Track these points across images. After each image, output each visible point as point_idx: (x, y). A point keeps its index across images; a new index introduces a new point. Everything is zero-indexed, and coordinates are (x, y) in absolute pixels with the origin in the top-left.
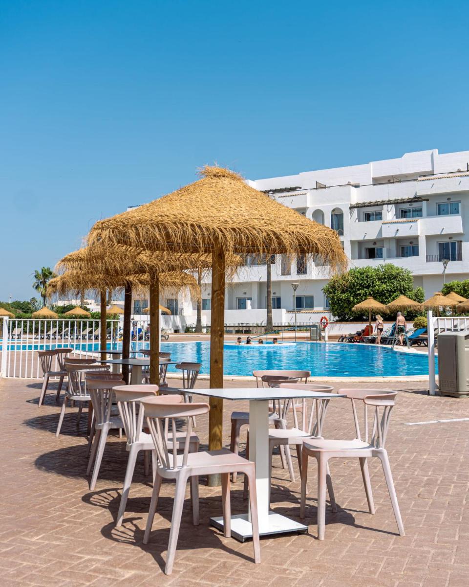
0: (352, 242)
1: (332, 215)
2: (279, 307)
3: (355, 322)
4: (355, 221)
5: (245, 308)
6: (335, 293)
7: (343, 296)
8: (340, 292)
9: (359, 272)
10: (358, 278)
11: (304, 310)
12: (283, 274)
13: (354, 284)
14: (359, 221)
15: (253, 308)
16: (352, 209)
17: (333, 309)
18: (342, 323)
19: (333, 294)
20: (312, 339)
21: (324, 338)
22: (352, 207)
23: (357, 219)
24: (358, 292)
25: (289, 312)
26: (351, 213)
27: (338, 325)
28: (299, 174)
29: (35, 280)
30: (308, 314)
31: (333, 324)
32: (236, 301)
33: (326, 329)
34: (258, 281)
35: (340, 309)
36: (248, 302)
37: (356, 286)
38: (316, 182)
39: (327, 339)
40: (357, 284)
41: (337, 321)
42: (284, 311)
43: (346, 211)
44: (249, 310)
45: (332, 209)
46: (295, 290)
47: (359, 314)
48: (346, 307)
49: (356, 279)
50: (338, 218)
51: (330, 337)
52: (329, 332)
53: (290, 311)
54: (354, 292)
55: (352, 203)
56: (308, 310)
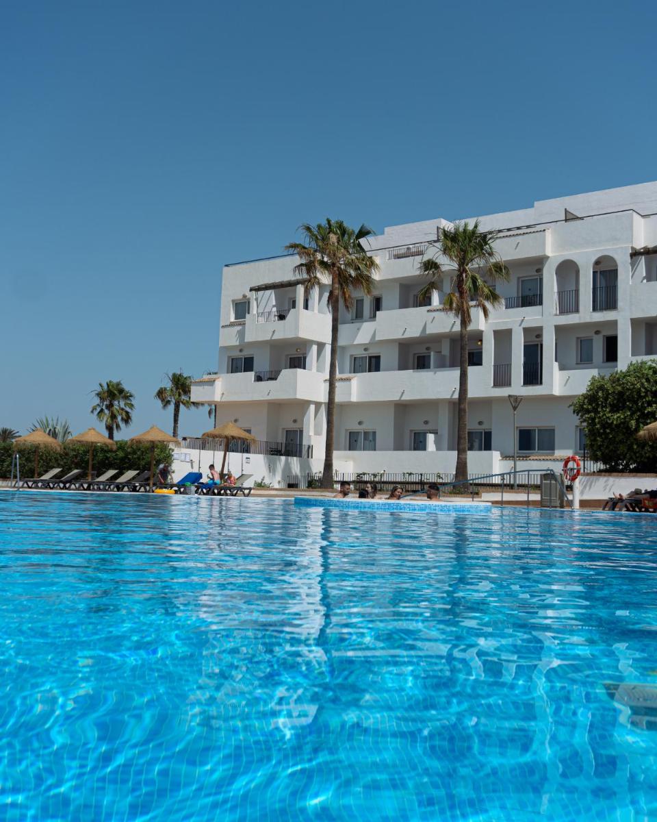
0: (635, 323)
1: (594, 273)
2: (488, 447)
3: (639, 474)
4: (642, 281)
5: (424, 448)
6: (596, 412)
7: (616, 418)
8: (608, 410)
9: (650, 368)
10: (648, 380)
11: (535, 454)
12: (496, 384)
13: (639, 391)
14: (649, 280)
15: (439, 448)
16: (634, 258)
17: (592, 446)
18: (610, 475)
19: (593, 414)
20: (544, 503)
21: (570, 503)
22: (635, 254)
23: (644, 278)
24: (650, 409)
25: (505, 457)
26: (633, 264)
27: (602, 480)
28: (532, 206)
29: (97, 400)
30: (542, 462)
31: (592, 478)
32: (411, 436)
33: (577, 483)
34: (449, 397)
35: (607, 447)
36: (431, 438)
37: (644, 397)
38: (566, 209)
39: (577, 505)
40: (646, 393)
41: (600, 472)
42: (496, 455)
43: (623, 261)
44: (432, 452)
45: (594, 259)
46: (515, 408)
47: (648, 458)
48: (621, 442)
49: (644, 380)
50: (606, 275)
51: (584, 504)
52: (582, 493)
53: (509, 457)
54: (639, 410)
55: (635, 246)
56: (543, 455)
